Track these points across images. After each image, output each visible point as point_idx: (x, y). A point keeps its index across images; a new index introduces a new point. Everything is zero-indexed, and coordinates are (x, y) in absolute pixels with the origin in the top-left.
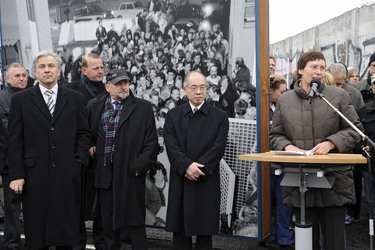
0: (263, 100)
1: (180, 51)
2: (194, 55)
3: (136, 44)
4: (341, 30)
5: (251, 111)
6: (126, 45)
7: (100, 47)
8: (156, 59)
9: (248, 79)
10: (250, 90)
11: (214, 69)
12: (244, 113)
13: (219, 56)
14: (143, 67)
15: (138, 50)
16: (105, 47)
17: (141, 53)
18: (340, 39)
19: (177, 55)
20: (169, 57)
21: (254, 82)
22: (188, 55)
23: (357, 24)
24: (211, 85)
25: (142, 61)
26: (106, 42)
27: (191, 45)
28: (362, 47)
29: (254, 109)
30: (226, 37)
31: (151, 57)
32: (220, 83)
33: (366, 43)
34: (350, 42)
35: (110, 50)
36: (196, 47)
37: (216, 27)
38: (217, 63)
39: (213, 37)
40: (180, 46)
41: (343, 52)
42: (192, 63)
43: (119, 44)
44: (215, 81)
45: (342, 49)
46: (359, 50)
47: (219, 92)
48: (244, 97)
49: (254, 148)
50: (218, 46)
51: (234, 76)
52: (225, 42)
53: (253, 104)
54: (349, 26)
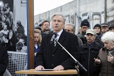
0: (31, 42)
4: (72, 8)
5: (25, 48)
9: (23, 32)
10: (24, 37)
11: (5, 26)
12: (21, 49)
13: (8, 20)
18: (72, 12)
21: (26, 34)
23: (79, 6)
24: (4, 35)
28: (81, 17)
29: (26, 47)
30: (12, 10)
32: (8, 33)
33: (84, 15)
34: (76, 14)
37: (6, 5)
38: (7, 23)
39: (5, 10)
41: (73, 19)
44: (6, 33)
45: (73, 17)
46: (80, 18)
47: (8, 38)
48: (21, 41)
49: (26, 67)
50: (8, 15)
51: (16, 30)
52: (11, 13)
53: (25, 44)
54: (75, 6)
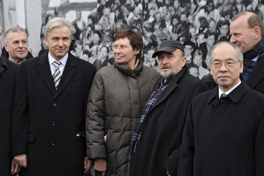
1: (202, 19)
2: (220, 24)
3: (145, 8)
6: (132, 10)
7: (100, 11)
8: (169, 27)
14: (153, 37)
15: (148, 17)
16: (107, 11)
17: (151, 20)
19: (197, 24)
20: (187, 25)
22: (212, 24)
25: (152, 30)
26: (108, 5)
27: (217, 12)
31: (163, 25)
35: (112, 16)
36: (223, 14)
40: (202, 13)
42: (217, 35)
43: (124, 8)
